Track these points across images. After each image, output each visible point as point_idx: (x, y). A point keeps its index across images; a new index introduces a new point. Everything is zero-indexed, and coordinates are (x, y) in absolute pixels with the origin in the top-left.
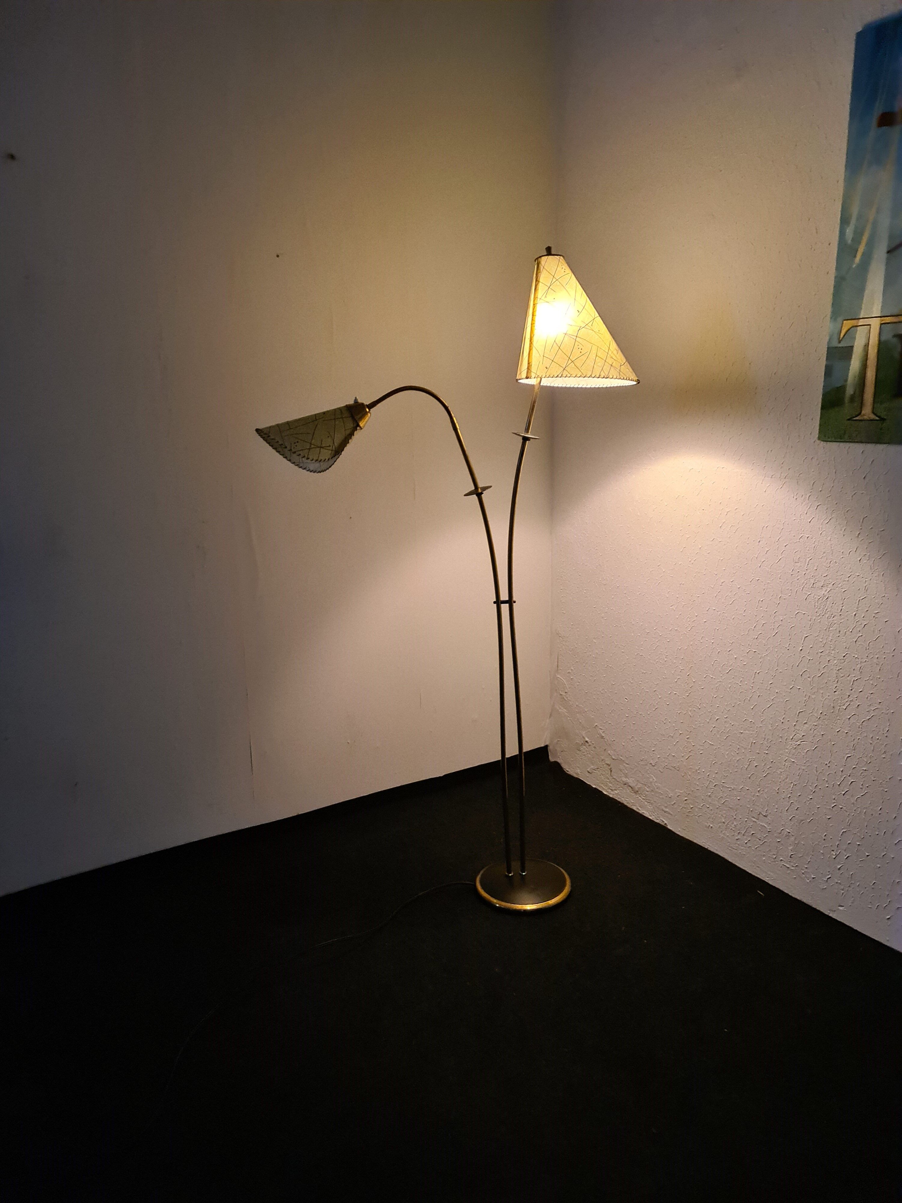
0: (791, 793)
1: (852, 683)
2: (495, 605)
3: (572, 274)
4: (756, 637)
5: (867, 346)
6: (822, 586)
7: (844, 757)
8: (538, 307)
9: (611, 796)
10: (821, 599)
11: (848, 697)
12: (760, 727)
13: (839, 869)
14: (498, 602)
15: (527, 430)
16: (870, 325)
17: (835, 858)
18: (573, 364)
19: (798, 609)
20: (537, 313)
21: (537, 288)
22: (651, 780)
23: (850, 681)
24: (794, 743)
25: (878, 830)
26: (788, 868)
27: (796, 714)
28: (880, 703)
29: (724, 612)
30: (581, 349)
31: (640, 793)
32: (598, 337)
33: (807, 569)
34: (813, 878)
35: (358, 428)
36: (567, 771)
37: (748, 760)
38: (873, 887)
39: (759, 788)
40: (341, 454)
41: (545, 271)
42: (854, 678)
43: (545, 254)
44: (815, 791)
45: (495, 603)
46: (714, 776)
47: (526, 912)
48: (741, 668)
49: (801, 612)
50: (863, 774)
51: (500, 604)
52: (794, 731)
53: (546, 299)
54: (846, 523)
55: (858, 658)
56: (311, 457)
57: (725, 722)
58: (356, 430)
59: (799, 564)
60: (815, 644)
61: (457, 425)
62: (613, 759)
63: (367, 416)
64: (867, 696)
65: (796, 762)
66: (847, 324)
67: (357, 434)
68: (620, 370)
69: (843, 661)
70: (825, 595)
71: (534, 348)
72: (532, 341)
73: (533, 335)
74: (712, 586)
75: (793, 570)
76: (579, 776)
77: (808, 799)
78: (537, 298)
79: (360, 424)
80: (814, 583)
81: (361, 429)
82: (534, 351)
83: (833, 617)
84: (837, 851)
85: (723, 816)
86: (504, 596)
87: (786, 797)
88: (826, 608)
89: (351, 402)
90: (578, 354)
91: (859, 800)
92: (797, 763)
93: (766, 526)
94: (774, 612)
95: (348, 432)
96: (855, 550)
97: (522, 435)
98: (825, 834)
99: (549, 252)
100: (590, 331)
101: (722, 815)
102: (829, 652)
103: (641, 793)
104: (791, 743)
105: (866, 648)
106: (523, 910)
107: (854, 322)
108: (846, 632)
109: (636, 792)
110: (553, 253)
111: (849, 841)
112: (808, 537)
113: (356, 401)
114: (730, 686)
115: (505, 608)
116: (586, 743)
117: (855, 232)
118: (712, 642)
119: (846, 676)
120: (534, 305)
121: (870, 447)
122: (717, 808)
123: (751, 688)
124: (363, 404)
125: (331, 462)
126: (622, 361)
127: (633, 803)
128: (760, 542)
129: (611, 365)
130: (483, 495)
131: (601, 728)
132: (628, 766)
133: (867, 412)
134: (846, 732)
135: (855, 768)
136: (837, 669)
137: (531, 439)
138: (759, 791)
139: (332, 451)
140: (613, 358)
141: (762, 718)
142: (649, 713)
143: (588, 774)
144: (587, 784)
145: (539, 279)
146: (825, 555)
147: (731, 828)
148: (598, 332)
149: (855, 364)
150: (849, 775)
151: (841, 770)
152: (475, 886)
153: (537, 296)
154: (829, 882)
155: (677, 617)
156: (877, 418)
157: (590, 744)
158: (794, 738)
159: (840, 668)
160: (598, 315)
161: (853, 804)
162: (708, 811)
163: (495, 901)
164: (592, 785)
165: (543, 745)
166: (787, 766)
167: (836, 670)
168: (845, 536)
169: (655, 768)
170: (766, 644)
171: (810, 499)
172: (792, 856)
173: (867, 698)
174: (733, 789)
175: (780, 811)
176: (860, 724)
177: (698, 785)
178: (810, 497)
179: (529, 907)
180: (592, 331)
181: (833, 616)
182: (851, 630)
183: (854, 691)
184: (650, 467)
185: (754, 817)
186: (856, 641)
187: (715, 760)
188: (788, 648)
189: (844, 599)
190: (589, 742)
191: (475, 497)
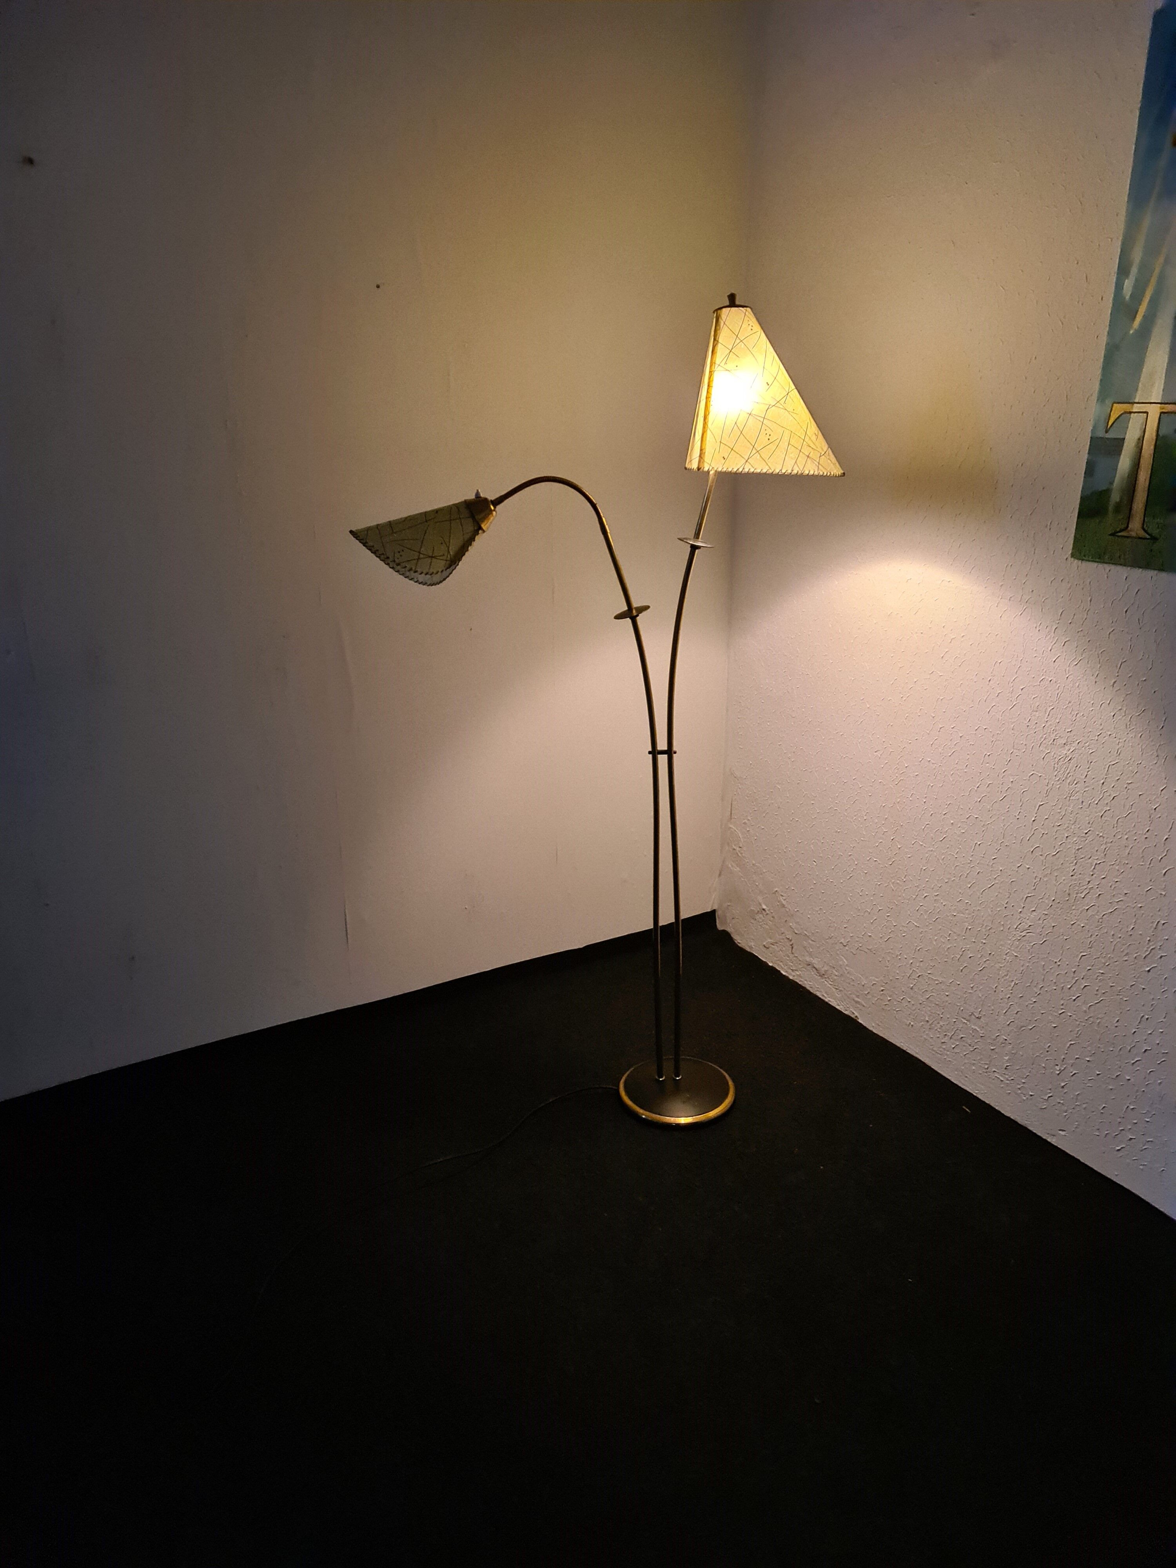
0: (1012, 993)
1: (1093, 867)
2: (651, 755)
3: (762, 331)
4: (979, 800)
5: (1141, 440)
6: (1065, 744)
7: (1078, 955)
8: (716, 376)
9: (791, 978)
10: (1062, 760)
11: (1088, 884)
12: (979, 910)
13: (1063, 1087)
14: (654, 753)
15: (697, 536)
16: (1147, 413)
17: (1058, 1074)
18: (759, 455)
19: (1033, 770)
20: (715, 384)
21: (716, 350)
22: (841, 963)
23: (1091, 864)
24: (1018, 934)
25: (1113, 1046)
26: (1002, 1081)
27: (1023, 898)
28: (1126, 894)
29: (941, 764)
30: (770, 435)
31: (826, 976)
32: (792, 418)
33: (1047, 721)
34: (1031, 1095)
35: (480, 532)
36: (739, 943)
37: (962, 949)
38: (1102, 1111)
39: (972, 983)
40: (458, 565)
41: (725, 328)
42: (1096, 861)
43: (728, 304)
44: (1040, 993)
45: (650, 753)
46: (918, 965)
47: (678, 1126)
48: (959, 836)
49: (1037, 773)
50: (1099, 978)
51: (656, 754)
52: (1019, 919)
53: (726, 367)
54: (1100, 667)
55: (1104, 837)
56: (419, 570)
57: (935, 900)
58: (478, 534)
59: (1037, 713)
60: (1051, 815)
61: (607, 527)
62: (796, 933)
63: (491, 515)
64: (1110, 884)
65: (1019, 956)
66: (1118, 409)
67: (480, 539)
68: (819, 463)
69: (1084, 839)
70: (1067, 755)
71: (708, 431)
72: (706, 421)
73: (708, 413)
74: (928, 732)
75: (1029, 721)
76: (753, 951)
77: (1031, 1002)
78: (715, 363)
79: (482, 526)
80: (1054, 740)
81: (484, 531)
82: (708, 434)
83: (1076, 784)
84: (1061, 1066)
85: (927, 1014)
86: (662, 745)
87: (1005, 997)
88: (1068, 772)
89: (472, 496)
90: (766, 442)
91: (1092, 1008)
92: (1021, 958)
93: (999, 661)
94: (1003, 771)
95: (467, 537)
96: (1108, 702)
97: (691, 543)
98: (1049, 1044)
99: (732, 302)
100: (782, 410)
101: (925, 1012)
102: (1068, 827)
103: (828, 978)
104: (1015, 933)
105: (1114, 825)
106: (676, 1124)
107: (1126, 407)
108: (1090, 803)
109: (822, 976)
110: (737, 303)
111: (1077, 1055)
112: (1051, 681)
113: (477, 495)
114: (943, 857)
115: (663, 759)
116: (763, 912)
117: (1135, 287)
118: (924, 801)
119: (1086, 858)
120: (710, 372)
121: (1138, 573)
122: (921, 1004)
123: (969, 862)
124: (486, 499)
125: (445, 573)
126: (822, 449)
127: (818, 988)
128: (991, 681)
129: (808, 457)
130: (638, 618)
131: (782, 894)
132: (813, 943)
133: (1135, 525)
134: (1082, 925)
135: (1090, 969)
136: (1077, 848)
137: (702, 548)
138: (972, 987)
139: (446, 560)
140: (810, 447)
141: (981, 900)
142: (842, 881)
143: (764, 949)
144: (762, 960)
145: (718, 338)
146: (1070, 705)
147: (936, 1028)
148: (792, 411)
149: (1124, 463)
150: (1082, 977)
151: (1074, 970)
152: (618, 1091)
153: (715, 361)
154: (1050, 1101)
155: (882, 766)
156: (1148, 537)
157: (767, 912)
158: (1019, 927)
159: (1081, 847)
160: (793, 387)
161: (1085, 1012)
162: (909, 1006)
163: (641, 1111)
164: (768, 962)
165: (709, 910)
166: (1008, 960)
167: (1075, 849)
168: (1097, 683)
169: (847, 948)
170: (991, 810)
171: (1056, 633)
172: (1008, 1068)
173: (1111, 886)
174: (941, 983)
175: (997, 1014)
176: (1100, 917)
177: (898, 974)
178: (1056, 630)
179: (683, 1120)
180: (784, 411)
181: (1075, 782)
182: (1096, 802)
183: (1095, 877)
184: (858, 572)
185: (965, 1019)
186: (1102, 816)
187: (921, 946)
188: (1018, 817)
189: (1091, 762)
190: (766, 910)
191: (628, 621)
